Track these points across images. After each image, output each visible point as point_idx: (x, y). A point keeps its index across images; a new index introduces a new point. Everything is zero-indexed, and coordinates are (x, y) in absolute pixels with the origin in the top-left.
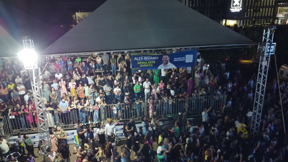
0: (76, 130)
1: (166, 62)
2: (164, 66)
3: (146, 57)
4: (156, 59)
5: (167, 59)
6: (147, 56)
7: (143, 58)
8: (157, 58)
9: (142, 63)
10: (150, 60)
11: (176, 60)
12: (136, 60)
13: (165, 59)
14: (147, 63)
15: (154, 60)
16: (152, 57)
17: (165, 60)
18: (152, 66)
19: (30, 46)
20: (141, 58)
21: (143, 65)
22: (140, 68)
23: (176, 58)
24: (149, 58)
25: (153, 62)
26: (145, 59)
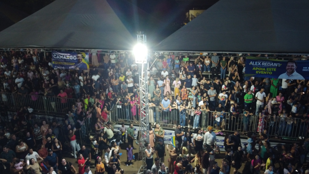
0: (174, 131)
1: (291, 71)
2: (288, 76)
3: (265, 63)
4: (277, 66)
5: (292, 67)
6: (266, 61)
7: (261, 64)
8: (280, 65)
9: (259, 70)
10: (270, 66)
11: (306, 70)
12: (251, 64)
13: (290, 67)
14: (265, 70)
15: (275, 67)
16: (272, 63)
17: (289, 69)
18: (271, 73)
19: (143, 41)
20: (258, 63)
21: (259, 72)
22: (255, 75)
23: (306, 68)
24: (269, 64)
25: (273, 70)
26: (264, 64)
